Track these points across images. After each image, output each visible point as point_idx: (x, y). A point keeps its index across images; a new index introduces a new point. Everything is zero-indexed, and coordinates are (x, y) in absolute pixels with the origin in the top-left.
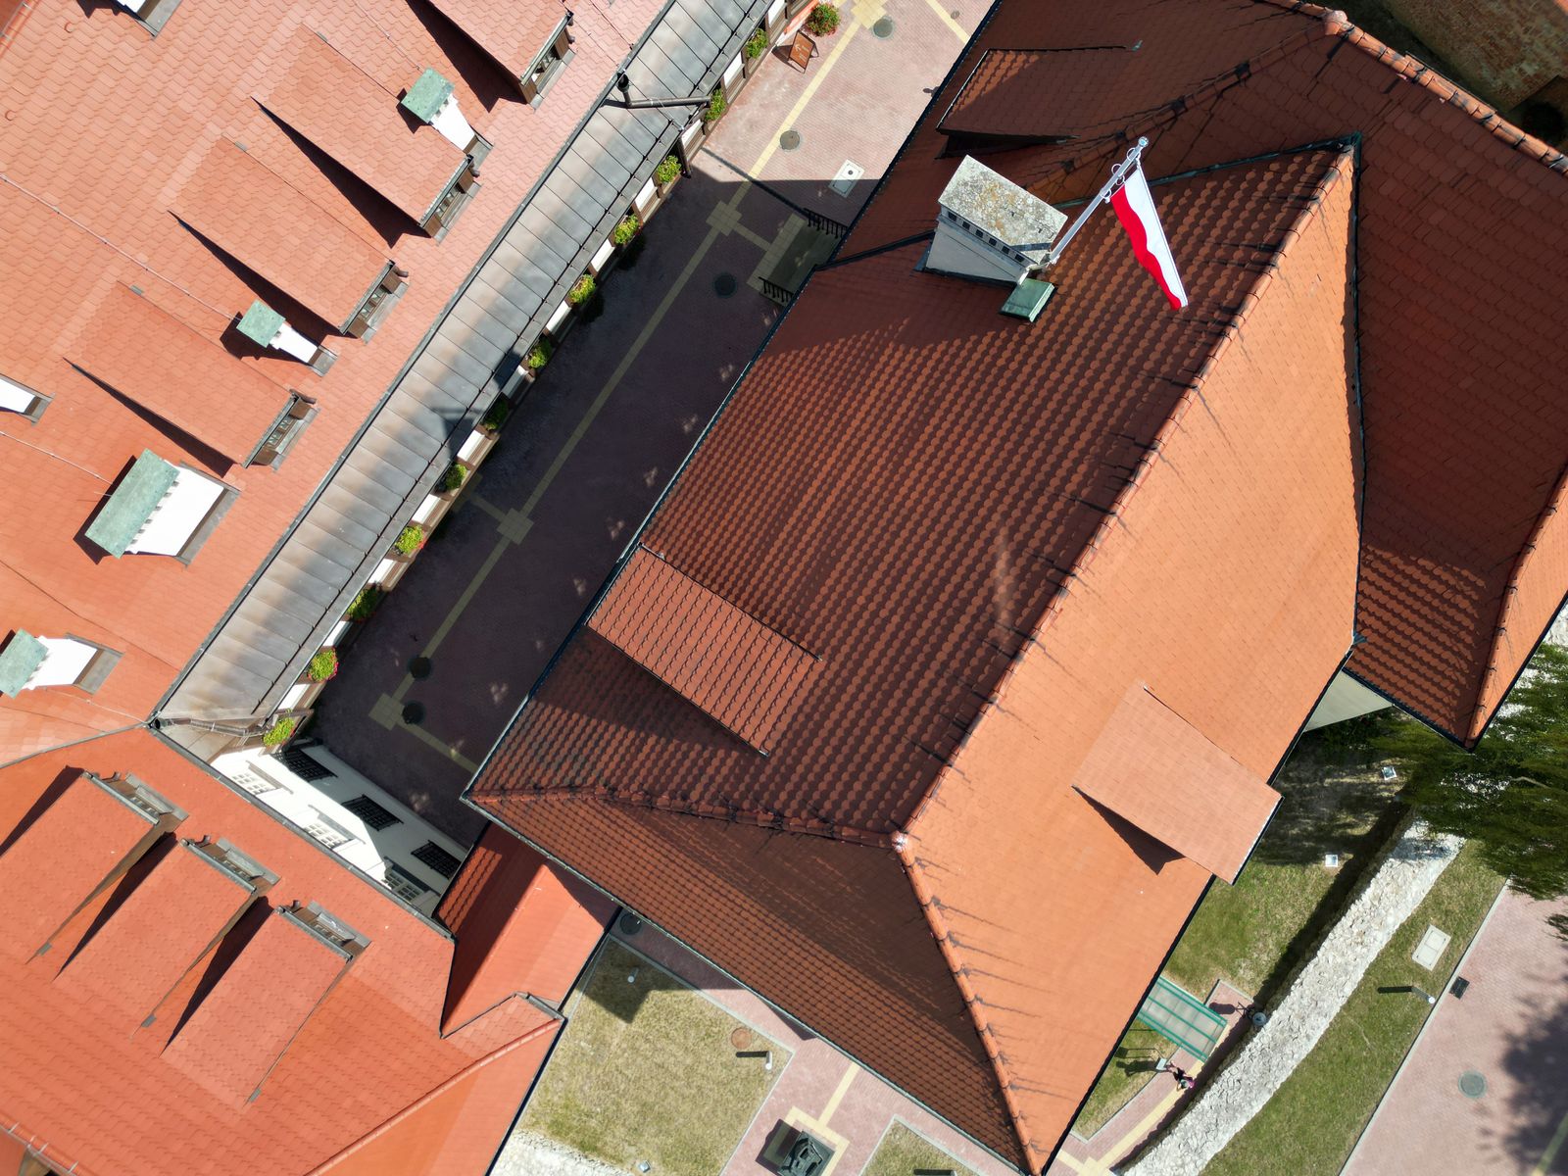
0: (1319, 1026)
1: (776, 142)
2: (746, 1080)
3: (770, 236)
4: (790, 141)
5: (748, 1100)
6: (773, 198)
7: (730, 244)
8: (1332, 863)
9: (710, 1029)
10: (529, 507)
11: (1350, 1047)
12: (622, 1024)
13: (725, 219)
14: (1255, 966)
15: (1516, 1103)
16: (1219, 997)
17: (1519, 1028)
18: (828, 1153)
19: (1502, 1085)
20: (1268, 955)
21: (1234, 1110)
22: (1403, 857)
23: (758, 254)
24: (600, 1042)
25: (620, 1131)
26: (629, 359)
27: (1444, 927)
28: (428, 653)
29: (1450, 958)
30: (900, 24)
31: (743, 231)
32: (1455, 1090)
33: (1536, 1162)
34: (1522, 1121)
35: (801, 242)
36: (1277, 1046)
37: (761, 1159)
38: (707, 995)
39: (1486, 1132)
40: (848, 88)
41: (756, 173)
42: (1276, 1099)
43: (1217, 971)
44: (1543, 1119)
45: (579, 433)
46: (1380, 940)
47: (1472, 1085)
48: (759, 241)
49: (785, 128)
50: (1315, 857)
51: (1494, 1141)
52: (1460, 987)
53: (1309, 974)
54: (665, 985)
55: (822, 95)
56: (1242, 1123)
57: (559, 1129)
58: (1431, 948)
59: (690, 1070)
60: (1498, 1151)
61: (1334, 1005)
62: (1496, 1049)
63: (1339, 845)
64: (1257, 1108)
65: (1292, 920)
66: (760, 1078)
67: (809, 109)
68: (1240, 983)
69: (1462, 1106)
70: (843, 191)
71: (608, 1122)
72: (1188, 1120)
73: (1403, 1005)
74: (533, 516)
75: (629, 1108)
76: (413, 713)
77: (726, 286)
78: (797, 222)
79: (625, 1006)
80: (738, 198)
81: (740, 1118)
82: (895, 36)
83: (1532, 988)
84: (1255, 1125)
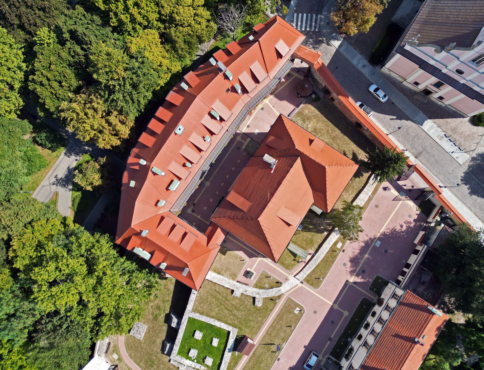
0: (323, 256)
1: (246, 127)
2: (242, 264)
3: (245, 141)
4: (248, 126)
5: (242, 267)
6: (246, 135)
7: (239, 142)
8: (326, 233)
9: (236, 257)
10: (210, 181)
11: (328, 259)
12: (223, 256)
13: (239, 138)
14: (315, 248)
15: (351, 267)
16: (309, 252)
17: (352, 256)
18: (253, 274)
19: (349, 264)
20: (316, 246)
21: (310, 268)
22: (335, 232)
23: (243, 144)
24: (220, 259)
25: (223, 271)
26: (224, 159)
27: (341, 242)
28: (195, 202)
29: (342, 247)
30: (265, 108)
31: (241, 140)
32: (342, 265)
33: (353, 275)
34: (352, 269)
35: (250, 142)
36: (317, 259)
37: (244, 275)
38: (236, 252)
39: (347, 271)
40: (257, 118)
41: (243, 131)
42: (317, 267)
43: (309, 249)
44: (354, 269)
45: (217, 170)
46: (331, 244)
47: (345, 264)
48: (243, 142)
49: (248, 124)
50: (323, 232)
51: (347, 272)
52: (343, 251)
53: (321, 248)
54: (230, 250)
55: (253, 119)
56: (312, 269)
57: (215, 271)
58: (339, 245)
59: (233, 263)
60: (348, 273)
61: (325, 253)
62: (349, 259)
63: (327, 231)
64: (314, 267)
65: (320, 241)
66: (243, 264)
67: (251, 122)
68: (312, 250)
69: (343, 268)
70: (256, 134)
71: (222, 270)
72: (304, 269)
73: (335, 254)
74: (210, 182)
75: (225, 268)
76: (193, 211)
77: (239, 148)
78: (249, 139)
79: (224, 253)
80: (240, 135)
81: (241, 269)
82: (264, 110)
83: (353, 250)
84: (314, 271)
